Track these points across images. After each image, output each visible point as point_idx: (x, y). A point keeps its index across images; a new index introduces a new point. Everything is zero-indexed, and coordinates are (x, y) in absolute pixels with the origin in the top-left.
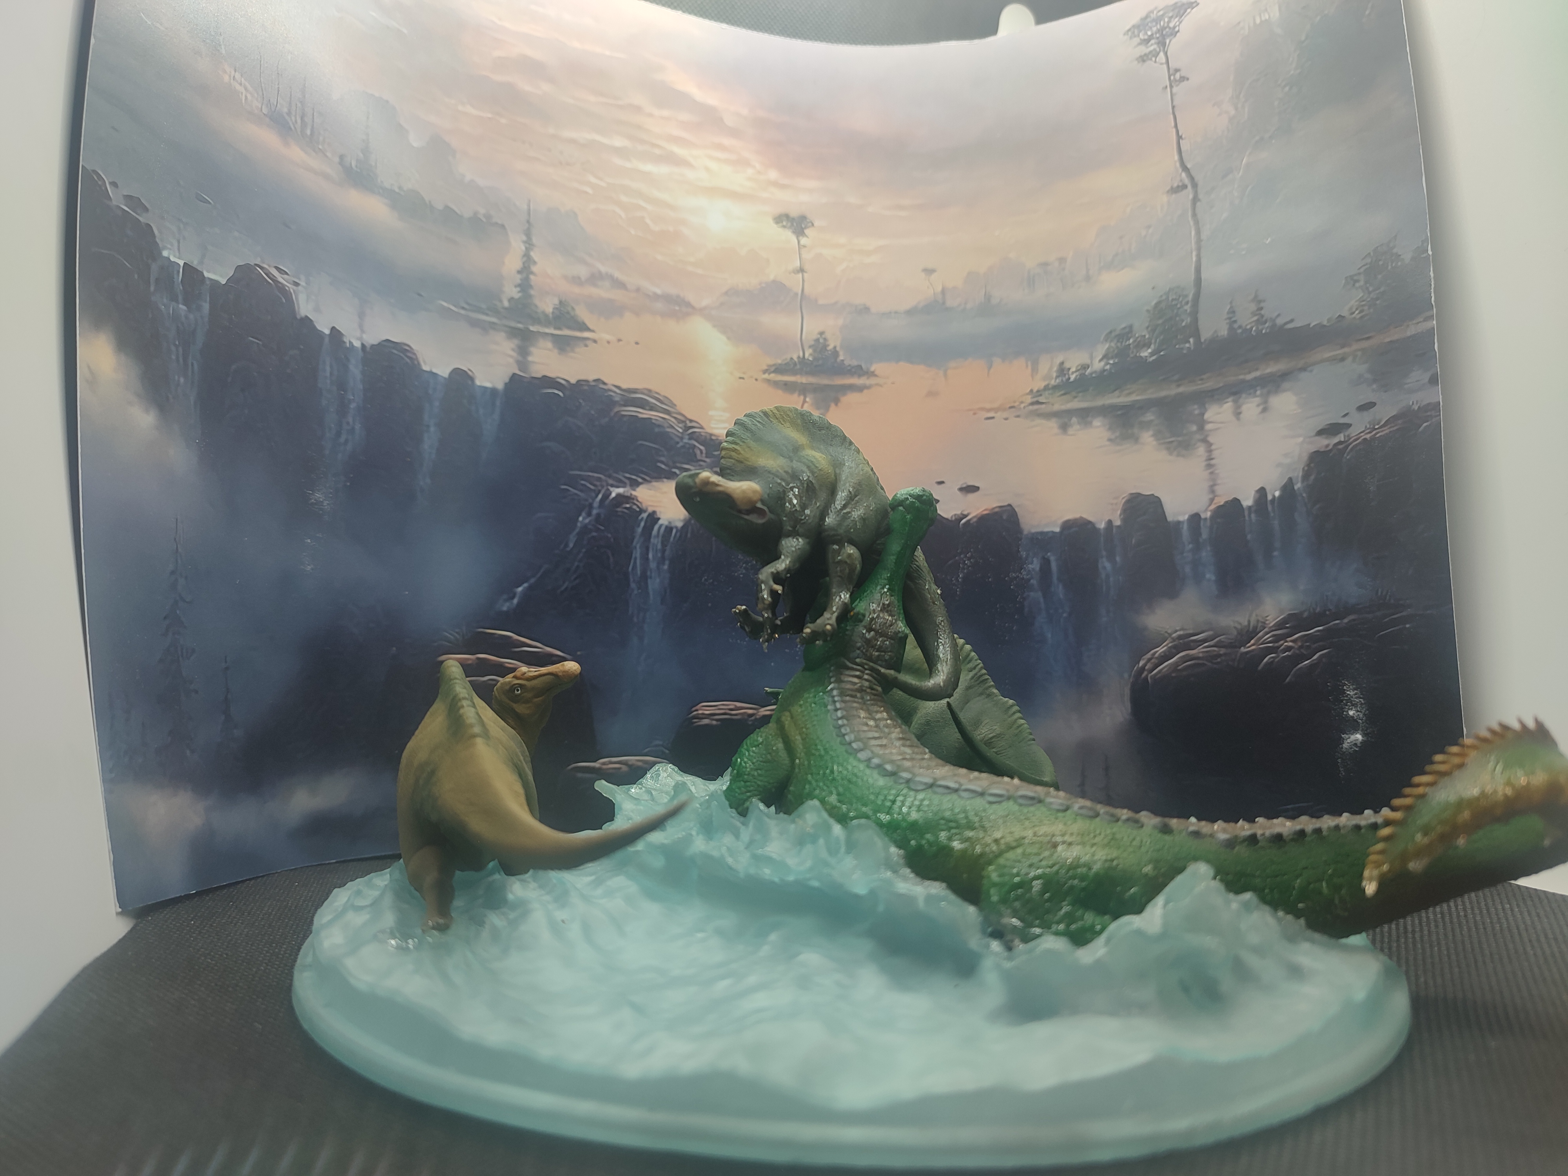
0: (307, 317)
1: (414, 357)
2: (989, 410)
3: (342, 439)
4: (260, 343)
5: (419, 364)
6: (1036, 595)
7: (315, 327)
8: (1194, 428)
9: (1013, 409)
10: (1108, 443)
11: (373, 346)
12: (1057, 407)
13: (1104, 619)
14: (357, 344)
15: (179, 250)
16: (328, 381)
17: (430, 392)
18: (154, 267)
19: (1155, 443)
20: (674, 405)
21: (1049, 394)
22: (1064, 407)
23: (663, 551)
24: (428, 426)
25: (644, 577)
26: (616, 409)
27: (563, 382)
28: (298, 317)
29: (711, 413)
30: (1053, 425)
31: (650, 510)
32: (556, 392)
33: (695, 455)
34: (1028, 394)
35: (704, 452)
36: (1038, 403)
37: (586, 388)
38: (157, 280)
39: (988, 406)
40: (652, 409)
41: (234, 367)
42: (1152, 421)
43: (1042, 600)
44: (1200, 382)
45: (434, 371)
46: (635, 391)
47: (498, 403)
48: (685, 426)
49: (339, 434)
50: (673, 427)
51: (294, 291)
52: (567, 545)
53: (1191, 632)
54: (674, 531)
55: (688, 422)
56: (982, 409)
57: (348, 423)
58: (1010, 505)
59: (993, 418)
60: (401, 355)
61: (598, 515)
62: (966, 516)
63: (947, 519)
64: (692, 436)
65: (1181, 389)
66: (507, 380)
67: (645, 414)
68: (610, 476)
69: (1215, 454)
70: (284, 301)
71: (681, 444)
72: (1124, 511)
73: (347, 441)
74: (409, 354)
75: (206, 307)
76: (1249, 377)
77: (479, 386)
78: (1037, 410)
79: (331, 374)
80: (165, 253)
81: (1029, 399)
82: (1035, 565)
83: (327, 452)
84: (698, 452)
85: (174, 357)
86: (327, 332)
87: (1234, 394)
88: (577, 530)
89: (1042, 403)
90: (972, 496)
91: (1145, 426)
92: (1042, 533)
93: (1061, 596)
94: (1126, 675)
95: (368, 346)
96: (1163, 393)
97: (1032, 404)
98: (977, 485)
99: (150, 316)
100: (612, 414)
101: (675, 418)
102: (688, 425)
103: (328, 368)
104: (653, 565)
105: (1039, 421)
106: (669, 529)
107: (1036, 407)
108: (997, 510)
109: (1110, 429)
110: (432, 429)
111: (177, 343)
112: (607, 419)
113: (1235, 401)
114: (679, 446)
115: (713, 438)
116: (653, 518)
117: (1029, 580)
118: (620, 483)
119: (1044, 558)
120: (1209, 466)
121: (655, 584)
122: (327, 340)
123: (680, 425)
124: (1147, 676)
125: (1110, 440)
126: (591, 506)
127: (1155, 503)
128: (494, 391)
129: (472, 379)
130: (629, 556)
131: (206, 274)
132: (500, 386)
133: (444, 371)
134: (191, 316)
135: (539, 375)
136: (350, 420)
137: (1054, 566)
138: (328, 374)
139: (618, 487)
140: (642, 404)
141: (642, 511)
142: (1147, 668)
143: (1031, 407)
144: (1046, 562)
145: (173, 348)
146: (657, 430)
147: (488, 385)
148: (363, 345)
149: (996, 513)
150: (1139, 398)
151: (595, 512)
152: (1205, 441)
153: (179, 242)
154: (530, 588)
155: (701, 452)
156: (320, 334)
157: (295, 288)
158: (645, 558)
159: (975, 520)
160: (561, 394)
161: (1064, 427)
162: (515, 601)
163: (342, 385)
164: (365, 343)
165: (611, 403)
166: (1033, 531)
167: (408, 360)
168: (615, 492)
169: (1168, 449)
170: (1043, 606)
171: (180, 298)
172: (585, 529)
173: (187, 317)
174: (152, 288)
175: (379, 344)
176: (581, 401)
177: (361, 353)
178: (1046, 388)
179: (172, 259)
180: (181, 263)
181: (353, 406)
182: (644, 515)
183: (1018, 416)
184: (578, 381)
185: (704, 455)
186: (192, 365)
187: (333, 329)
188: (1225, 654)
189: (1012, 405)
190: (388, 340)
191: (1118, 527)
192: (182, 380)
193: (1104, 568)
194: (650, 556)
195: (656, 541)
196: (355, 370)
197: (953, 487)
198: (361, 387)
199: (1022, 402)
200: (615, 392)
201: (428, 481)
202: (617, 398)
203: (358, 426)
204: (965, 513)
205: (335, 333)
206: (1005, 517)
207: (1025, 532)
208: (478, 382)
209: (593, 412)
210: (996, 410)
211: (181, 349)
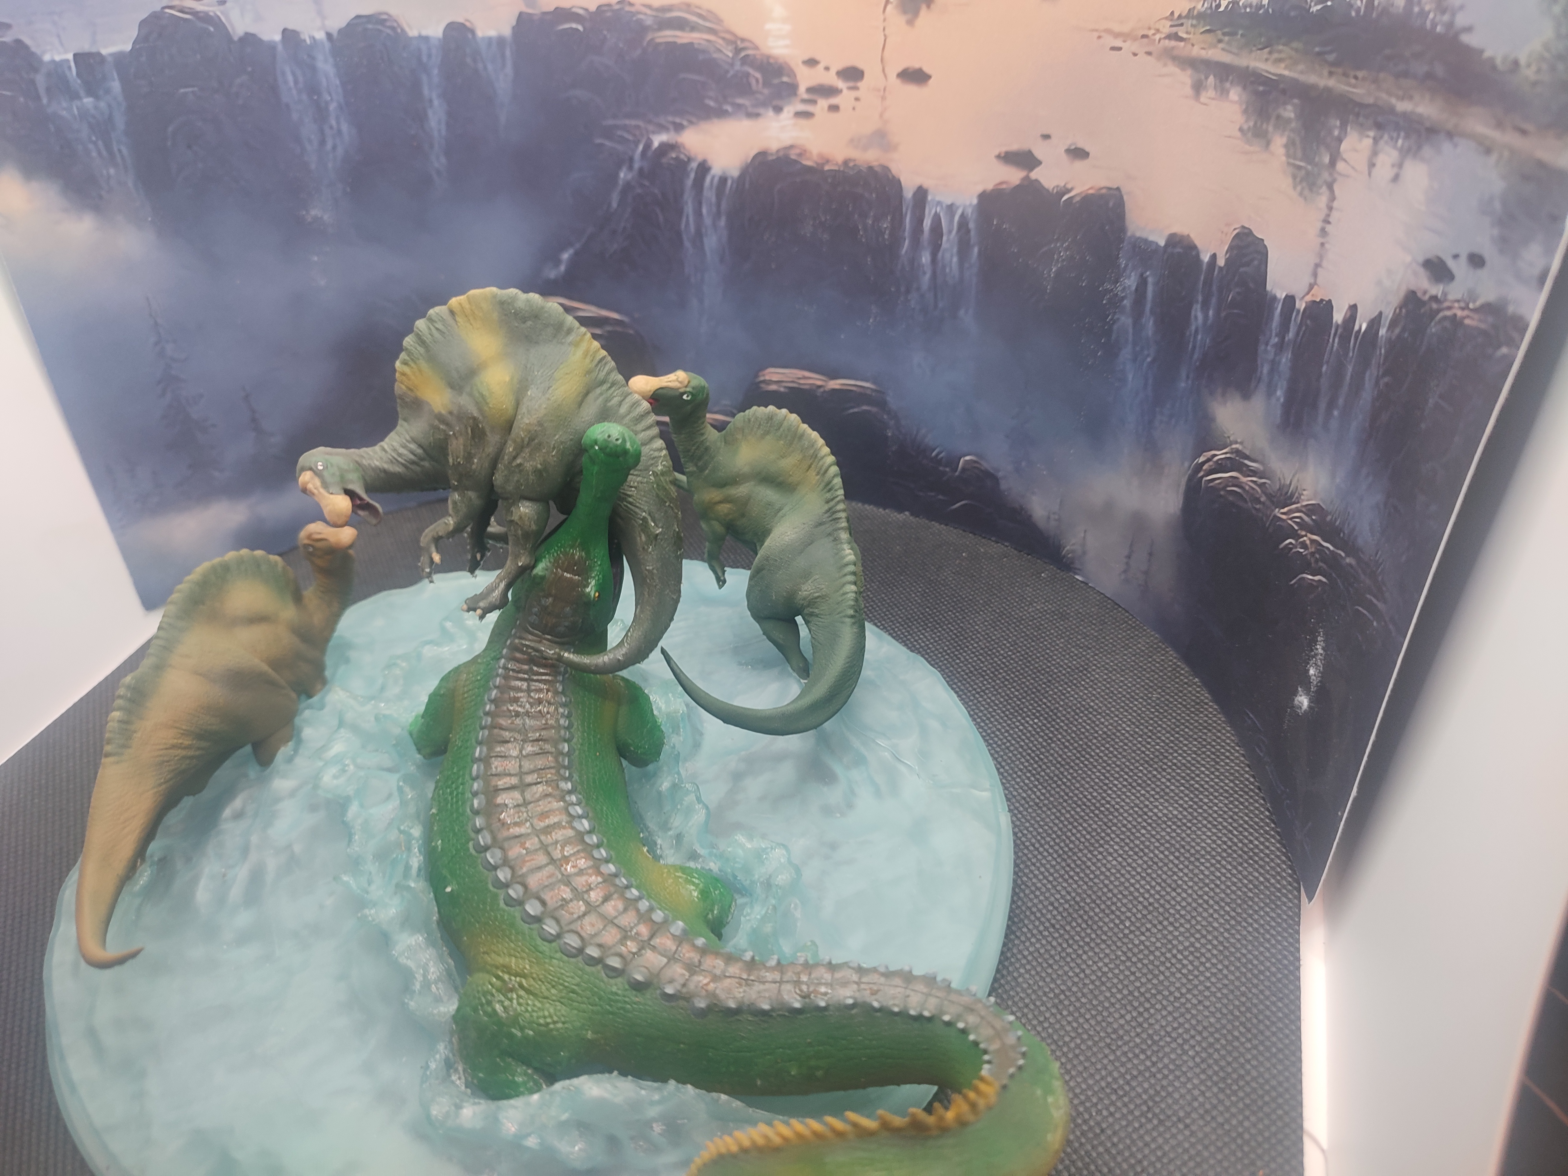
0: (246, 34)
1: (395, 25)
2: (1117, 35)
3: (329, 146)
4: (196, 89)
5: (403, 30)
6: (1125, 321)
7: (260, 40)
8: (1327, 160)
9: (1145, 40)
10: (1238, 134)
11: (340, 31)
12: (1196, 52)
13: (1183, 385)
14: (320, 35)
15: (62, 44)
16: (294, 92)
17: (425, 59)
18: (40, 80)
19: (1284, 158)
20: (719, 21)
21: (1192, 25)
22: (1204, 54)
23: (719, 205)
24: (431, 101)
25: (699, 235)
26: (649, 36)
27: (581, 12)
28: (236, 38)
29: (769, 26)
30: (1185, 78)
31: (700, 158)
32: (574, 26)
33: (750, 84)
34: (1166, 18)
35: (761, 81)
36: (1175, 37)
37: (609, 14)
38: (48, 90)
39: (1117, 28)
40: (694, 28)
41: (170, 129)
42: (1288, 121)
43: (1131, 330)
44: (1353, 81)
45: (424, 33)
46: (669, 8)
47: (508, 53)
48: (736, 48)
49: (323, 142)
50: (721, 51)
51: (222, 12)
52: (610, 205)
53: (1247, 453)
54: (729, 182)
55: (739, 43)
56: (1108, 31)
57: (331, 127)
58: (1118, 189)
59: (1120, 49)
60: (380, 27)
61: (641, 170)
62: (1069, 191)
63: (1048, 190)
64: (745, 60)
65: (1331, 83)
66: (514, 23)
67: (684, 37)
68: (650, 122)
69: (1335, 216)
70: (212, 29)
71: (731, 73)
72: (1231, 248)
73: (334, 148)
74: (388, 24)
75: (116, 86)
76: (1402, 106)
77: (483, 38)
78: (1173, 48)
79: (296, 82)
80: (47, 58)
81: (1166, 28)
82: (1131, 282)
83: (313, 166)
84: (753, 82)
85: (94, 154)
86: (277, 37)
87: (1379, 126)
88: (619, 188)
89: (1181, 39)
90: (1079, 165)
91: (1281, 123)
92: (1146, 241)
93: (1150, 333)
94: (1186, 464)
95: (335, 34)
96: (1312, 79)
97: (1169, 37)
98: (1087, 149)
99: (53, 129)
100: (645, 44)
101: (723, 39)
102: (738, 44)
103: (290, 78)
104: (708, 221)
105: (1172, 68)
106: (723, 180)
107: (1173, 43)
108: (1104, 191)
109: (1245, 111)
110: (436, 103)
111: (94, 138)
112: (639, 52)
113: (1376, 141)
114: (729, 75)
115: (771, 61)
116: (704, 168)
117: (1123, 298)
118: (662, 128)
119: (1142, 275)
120: (1323, 232)
121: (712, 242)
122: (280, 47)
123: (730, 48)
124: (1202, 477)
125: (1241, 130)
126: (631, 159)
127: (1263, 254)
128: (501, 41)
129: (473, 32)
130: (680, 212)
131: (104, 52)
132: (507, 31)
133: (435, 31)
134: (102, 104)
135: (552, 9)
136: (333, 122)
137: (1150, 289)
138: (292, 84)
139: (659, 133)
140: (681, 24)
141: (690, 160)
142: (1205, 467)
143: (1167, 43)
144: (1143, 282)
145: (91, 146)
146: (701, 57)
147: (492, 33)
148: (329, 35)
149: (1102, 196)
150: (1286, 73)
151: (637, 166)
152: (1330, 187)
153: (59, 36)
154: (576, 254)
155: (757, 81)
156: (271, 47)
157: (222, 8)
158: (698, 213)
159: (1078, 199)
160: (580, 28)
161: (1198, 87)
162: (563, 268)
163: (313, 89)
164: (331, 31)
165: (643, 29)
166: (1138, 234)
167: (389, 31)
168: (657, 140)
169: (1294, 177)
170: (1130, 338)
171: (82, 93)
172: (628, 186)
173: (96, 108)
174: (45, 101)
175: (348, 24)
176: (605, 32)
177: (327, 45)
178: (1190, 14)
179: (57, 58)
180: (70, 56)
181: (333, 106)
182: (694, 165)
183: (1149, 53)
184: (599, 7)
185: (760, 85)
186: (120, 151)
187: (285, 31)
188: (1263, 503)
189: (1145, 32)
190: (358, 17)
191: (1220, 268)
192: (112, 171)
193: (1196, 317)
194: (704, 211)
195: (709, 194)
196: (326, 67)
197: (1059, 146)
198: (338, 82)
199: (1158, 31)
200: (645, 14)
201: (443, 160)
202: (649, 22)
203: (345, 127)
204: (1069, 186)
205: (287, 34)
206: (1111, 204)
207: (1129, 234)
208: (480, 34)
209: (621, 45)
210: (1124, 36)
211: (100, 143)
